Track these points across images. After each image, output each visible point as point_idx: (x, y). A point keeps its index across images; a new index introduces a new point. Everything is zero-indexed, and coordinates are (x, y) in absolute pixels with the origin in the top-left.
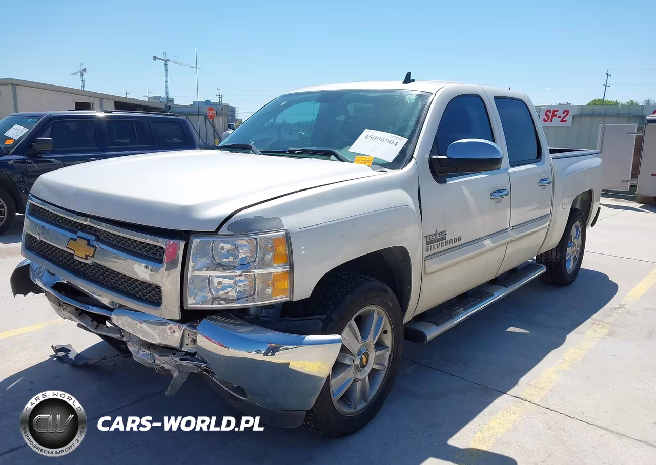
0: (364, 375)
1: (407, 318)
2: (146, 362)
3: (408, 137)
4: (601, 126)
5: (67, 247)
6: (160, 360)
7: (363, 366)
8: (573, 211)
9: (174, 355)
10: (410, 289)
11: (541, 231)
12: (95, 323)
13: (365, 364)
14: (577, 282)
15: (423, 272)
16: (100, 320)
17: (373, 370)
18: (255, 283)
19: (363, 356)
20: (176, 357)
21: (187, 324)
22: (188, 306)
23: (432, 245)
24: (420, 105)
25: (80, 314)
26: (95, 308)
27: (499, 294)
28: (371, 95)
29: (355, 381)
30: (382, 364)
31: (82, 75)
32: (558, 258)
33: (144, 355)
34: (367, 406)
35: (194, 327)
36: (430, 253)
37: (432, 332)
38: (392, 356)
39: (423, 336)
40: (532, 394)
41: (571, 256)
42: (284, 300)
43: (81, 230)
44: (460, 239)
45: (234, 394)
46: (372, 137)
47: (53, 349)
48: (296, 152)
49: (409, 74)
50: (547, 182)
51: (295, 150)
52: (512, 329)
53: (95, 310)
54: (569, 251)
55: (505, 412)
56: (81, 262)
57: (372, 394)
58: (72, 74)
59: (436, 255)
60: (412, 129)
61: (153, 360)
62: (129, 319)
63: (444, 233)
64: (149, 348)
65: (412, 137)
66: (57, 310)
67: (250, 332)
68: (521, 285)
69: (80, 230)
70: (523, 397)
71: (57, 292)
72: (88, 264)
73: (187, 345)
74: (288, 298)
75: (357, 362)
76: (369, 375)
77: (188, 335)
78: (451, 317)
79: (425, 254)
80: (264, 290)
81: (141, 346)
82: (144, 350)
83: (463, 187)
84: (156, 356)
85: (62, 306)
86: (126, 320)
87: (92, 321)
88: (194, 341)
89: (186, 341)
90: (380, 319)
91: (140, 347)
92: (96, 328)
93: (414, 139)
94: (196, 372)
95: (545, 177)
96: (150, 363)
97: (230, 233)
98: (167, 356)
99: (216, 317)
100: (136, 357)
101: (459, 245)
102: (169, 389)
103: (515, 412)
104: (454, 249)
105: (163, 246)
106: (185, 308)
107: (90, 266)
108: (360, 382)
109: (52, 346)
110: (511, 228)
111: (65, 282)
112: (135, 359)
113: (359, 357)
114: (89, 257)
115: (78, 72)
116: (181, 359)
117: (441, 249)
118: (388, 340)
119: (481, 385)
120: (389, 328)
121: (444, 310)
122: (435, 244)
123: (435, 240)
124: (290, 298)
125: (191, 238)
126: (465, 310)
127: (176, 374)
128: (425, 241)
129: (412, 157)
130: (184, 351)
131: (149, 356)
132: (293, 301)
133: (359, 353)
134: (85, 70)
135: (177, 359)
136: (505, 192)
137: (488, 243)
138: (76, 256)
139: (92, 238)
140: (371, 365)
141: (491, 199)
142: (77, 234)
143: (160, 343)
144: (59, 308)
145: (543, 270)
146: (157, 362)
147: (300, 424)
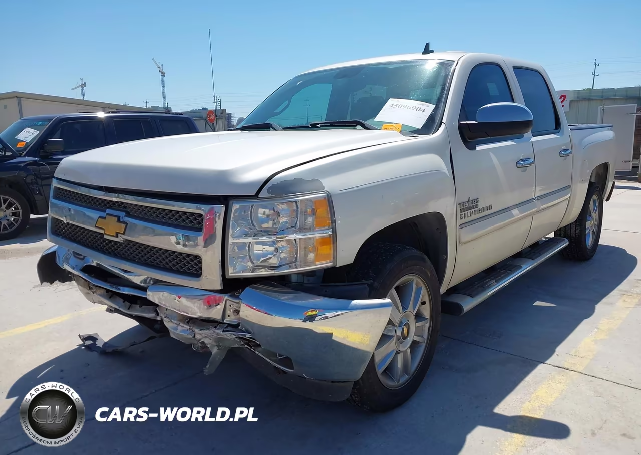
0: (406, 347)
1: (443, 290)
2: (185, 338)
3: (435, 103)
4: (600, 108)
5: (96, 227)
6: (200, 334)
7: (405, 338)
8: (591, 184)
9: (216, 327)
10: (446, 258)
11: (562, 204)
12: (128, 304)
13: (406, 335)
14: (596, 257)
15: (458, 241)
16: (132, 301)
17: (414, 342)
18: (297, 250)
19: (404, 327)
20: (217, 329)
21: (228, 294)
22: (230, 275)
23: (466, 213)
24: (443, 73)
25: (111, 295)
26: (126, 288)
27: (527, 267)
28: (391, 67)
29: (397, 353)
30: (421, 336)
31: (82, 89)
32: (578, 232)
33: (183, 331)
34: (409, 380)
35: (237, 297)
36: (464, 221)
37: (468, 304)
38: (431, 328)
39: (459, 308)
40: (574, 364)
41: (590, 230)
42: (326, 266)
43: (110, 208)
44: (491, 207)
45: (279, 366)
46: (398, 105)
47: (80, 338)
48: (319, 126)
49: (427, 45)
50: (567, 152)
51: (318, 124)
52: (537, 303)
53: (126, 291)
54: (588, 224)
55: (550, 382)
56: (110, 241)
57: (414, 367)
58: (72, 89)
59: (470, 224)
60: (438, 96)
61: (193, 335)
62: (166, 294)
63: (476, 201)
64: (188, 322)
65: (439, 102)
66: (86, 294)
67: (292, 299)
68: (546, 257)
69: (108, 208)
70: (566, 367)
71: (86, 274)
72: (119, 242)
73: (229, 316)
74: (331, 264)
75: (399, 333)
76: (410, 347)
77: (230, 306)
78: (484, 288)
79: (460, 222)
80: (306, 255)
81: (180, 320)
82: (182, 324)
83: (492, 155)
84: (197, 331)
85: (92, 289)
86: (162, 295)
87: (123, 302)
88: (237, 312)
89: (228, 312)
90: (419, 290)
91: (178, 323)
92: (129, 309)
93: (442, 105)
94: (237, 346)
95: (564, 147)
96: (190, 338)
97: (270, 196)
98: (209, 329)
99: (259, 286)
100: (174, 333)
101: (491, 215)
102: (208, 366)
103: (560, 381)
104: (486, 218)
105: (202, 213)
106: (227, 277)
107: (121, 244)
108: (402, 354)
109: (79, 336)
110: (536, 199)
111: (94, 264)
112: (172, 335)
113: (401, 328)
114: (119, 235)
115: (78, 87)
116: (224, 331)
117: (474, 217)
118: (426, 311)
119: (519, 356)
120: (427, 299)
121: (476, 283)
122: (469, 212)
123: (468, 207)
124: (333, 263)
125: (231, 202)
126: (497, 281)
127: (215, 351)
128: (459, 209)
129: (441, 122)
130: (226, 323)
131: (189, 332)
132: (337, 266)
133: (401, 324)
134: (84, 84)
135: (220, 331)
136: (530, 161)
137: (515, 212)
138: (106, 234)
139: (122, 214)
140: (412, 337)
141: (517, 167)
142: (105, 212)
143: (200, 317)
144: (89, 291)
145: (565, 244)
146: (198, 336)
147: (347, 396)
